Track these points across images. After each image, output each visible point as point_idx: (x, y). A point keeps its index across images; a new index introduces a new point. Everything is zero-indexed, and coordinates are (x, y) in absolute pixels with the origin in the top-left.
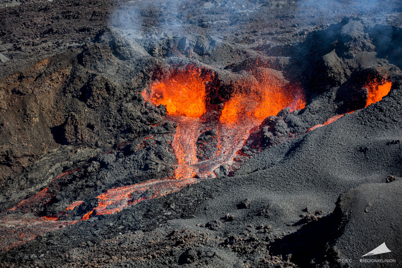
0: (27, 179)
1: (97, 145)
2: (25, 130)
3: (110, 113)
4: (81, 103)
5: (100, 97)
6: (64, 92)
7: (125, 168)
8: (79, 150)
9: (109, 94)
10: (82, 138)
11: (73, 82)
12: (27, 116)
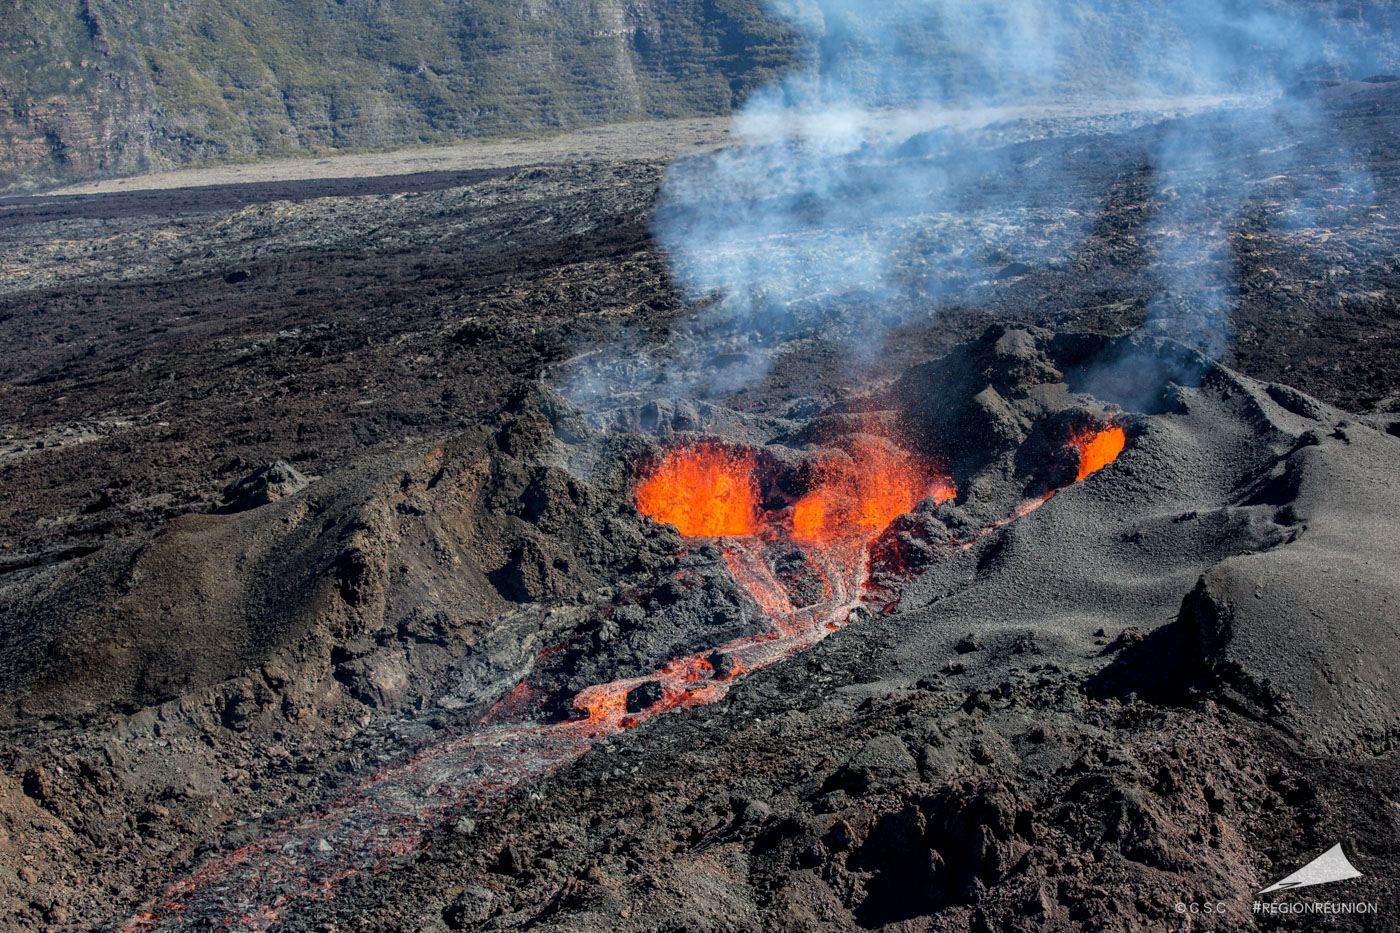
0: (488, 664)
1: (581, 600)
2: (445, 578)
3: (590, 538)
4: (527, 525)
5: (562, 511)
6: (489, 505)
7: (678, 626)
8: (553, 611)
9: (577, 503)
11: (502, 485)
12: (443, 553)
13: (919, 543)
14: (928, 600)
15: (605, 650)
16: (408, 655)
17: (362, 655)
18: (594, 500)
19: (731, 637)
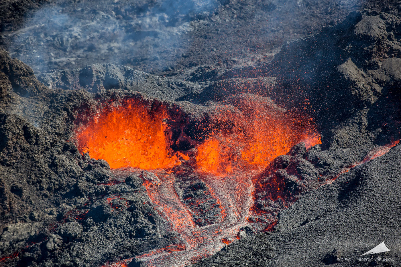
1: (32, 218)
3: (40, 170)
5: (18, 149)
7: (108, 238)
8: (10, 226)
9: (30, 143)
10: (11, 208)
13: (293, 178)
14: (301, 222)
15: (51, 257)
18: (44, 140)
19: (150, 248)
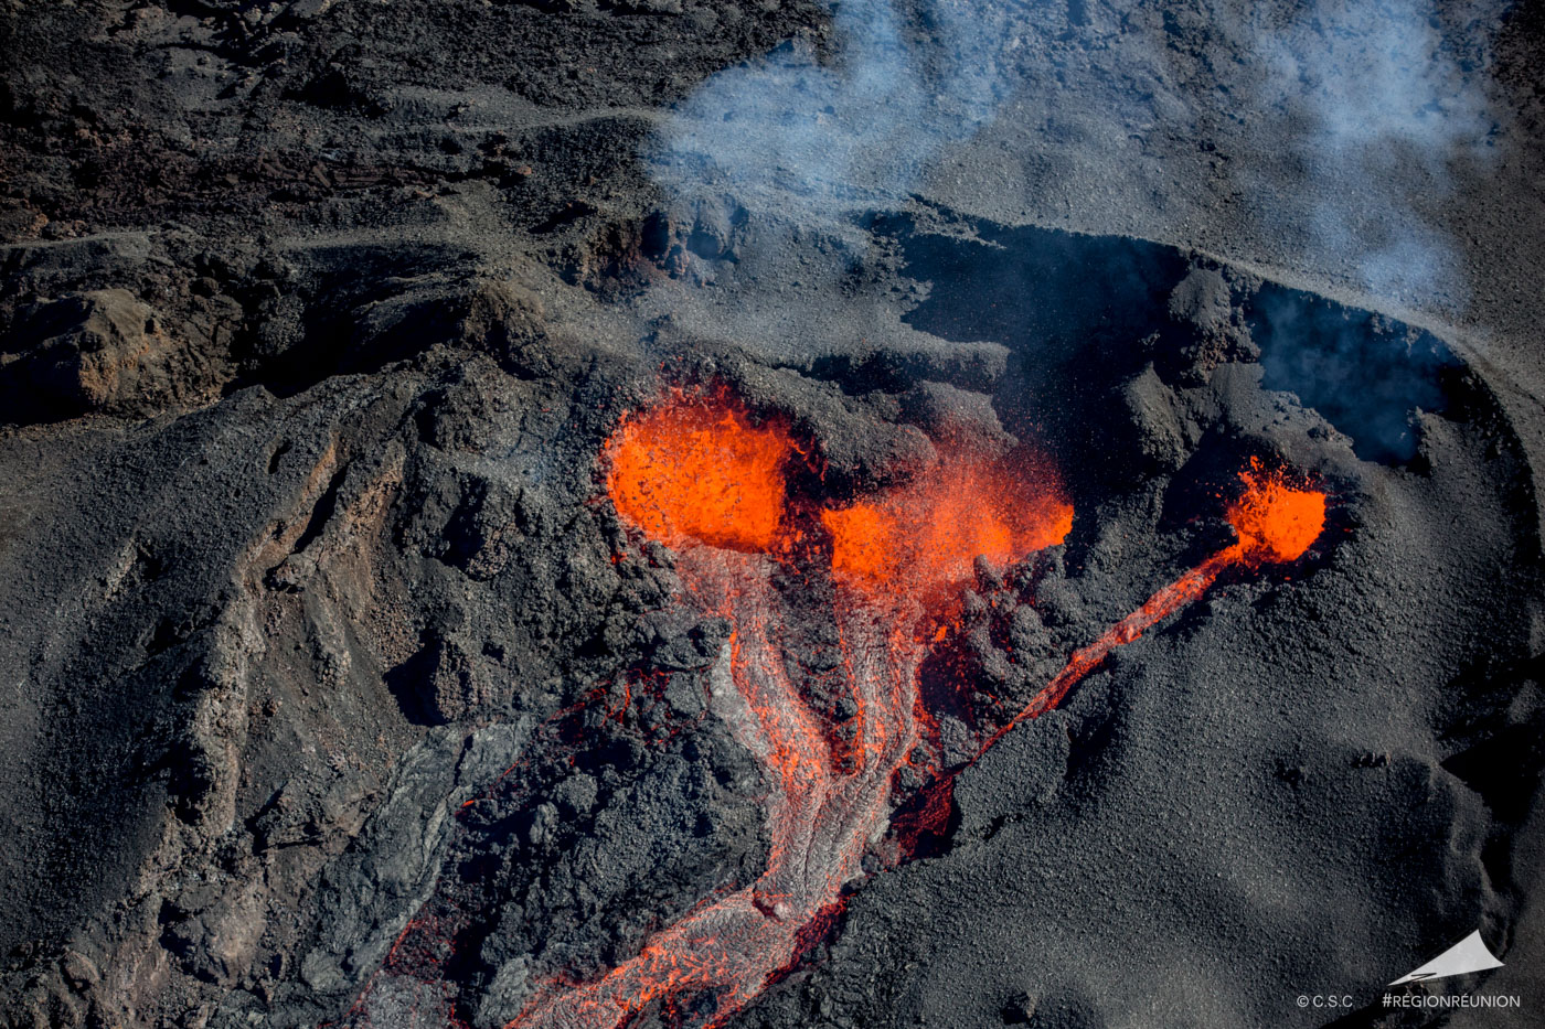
0: (375, 882)
1: (518, 706)
2: (325, 707)
3: (538, 596)
4: (451, 573)
5: (503, 550)
7: (641, 830)
8: (476, 737)
9: (526, 534)
10: (480, 698)
11: (420, 507)
12: (326, 664)
16: (266, 876)
17: (201, 911)
